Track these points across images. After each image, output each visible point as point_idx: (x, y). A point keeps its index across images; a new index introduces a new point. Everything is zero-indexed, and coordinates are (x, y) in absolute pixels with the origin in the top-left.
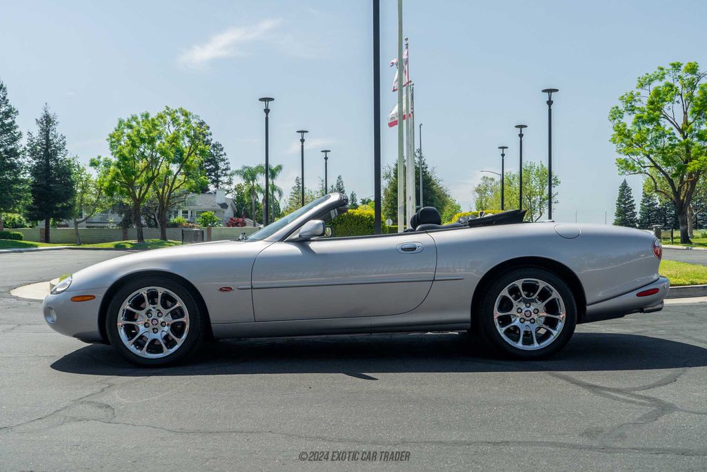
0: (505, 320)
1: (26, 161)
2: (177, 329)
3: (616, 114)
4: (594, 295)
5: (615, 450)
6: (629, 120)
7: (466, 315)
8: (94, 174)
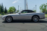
0: (34, 19)
1: (4, 10)
2: (11, 20)
3: (40, 7)
4: (40, 17)
5: (44, 30)
6: (41, 7)
7: (31, 19)
8: (8, 10)
